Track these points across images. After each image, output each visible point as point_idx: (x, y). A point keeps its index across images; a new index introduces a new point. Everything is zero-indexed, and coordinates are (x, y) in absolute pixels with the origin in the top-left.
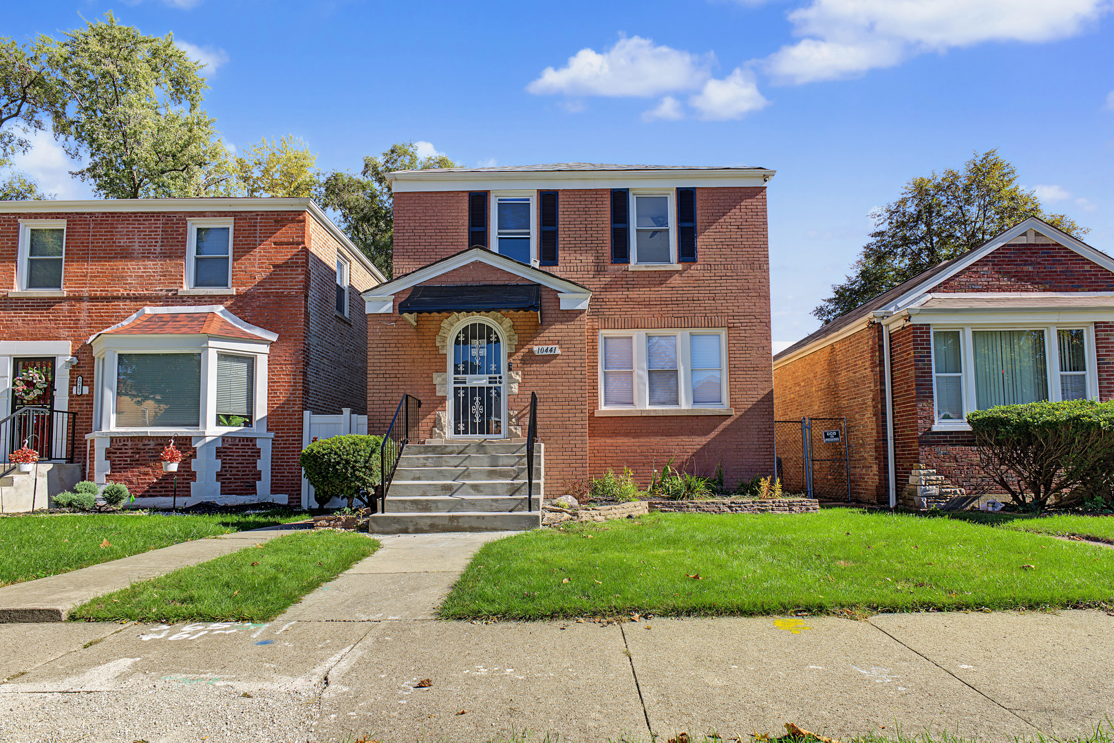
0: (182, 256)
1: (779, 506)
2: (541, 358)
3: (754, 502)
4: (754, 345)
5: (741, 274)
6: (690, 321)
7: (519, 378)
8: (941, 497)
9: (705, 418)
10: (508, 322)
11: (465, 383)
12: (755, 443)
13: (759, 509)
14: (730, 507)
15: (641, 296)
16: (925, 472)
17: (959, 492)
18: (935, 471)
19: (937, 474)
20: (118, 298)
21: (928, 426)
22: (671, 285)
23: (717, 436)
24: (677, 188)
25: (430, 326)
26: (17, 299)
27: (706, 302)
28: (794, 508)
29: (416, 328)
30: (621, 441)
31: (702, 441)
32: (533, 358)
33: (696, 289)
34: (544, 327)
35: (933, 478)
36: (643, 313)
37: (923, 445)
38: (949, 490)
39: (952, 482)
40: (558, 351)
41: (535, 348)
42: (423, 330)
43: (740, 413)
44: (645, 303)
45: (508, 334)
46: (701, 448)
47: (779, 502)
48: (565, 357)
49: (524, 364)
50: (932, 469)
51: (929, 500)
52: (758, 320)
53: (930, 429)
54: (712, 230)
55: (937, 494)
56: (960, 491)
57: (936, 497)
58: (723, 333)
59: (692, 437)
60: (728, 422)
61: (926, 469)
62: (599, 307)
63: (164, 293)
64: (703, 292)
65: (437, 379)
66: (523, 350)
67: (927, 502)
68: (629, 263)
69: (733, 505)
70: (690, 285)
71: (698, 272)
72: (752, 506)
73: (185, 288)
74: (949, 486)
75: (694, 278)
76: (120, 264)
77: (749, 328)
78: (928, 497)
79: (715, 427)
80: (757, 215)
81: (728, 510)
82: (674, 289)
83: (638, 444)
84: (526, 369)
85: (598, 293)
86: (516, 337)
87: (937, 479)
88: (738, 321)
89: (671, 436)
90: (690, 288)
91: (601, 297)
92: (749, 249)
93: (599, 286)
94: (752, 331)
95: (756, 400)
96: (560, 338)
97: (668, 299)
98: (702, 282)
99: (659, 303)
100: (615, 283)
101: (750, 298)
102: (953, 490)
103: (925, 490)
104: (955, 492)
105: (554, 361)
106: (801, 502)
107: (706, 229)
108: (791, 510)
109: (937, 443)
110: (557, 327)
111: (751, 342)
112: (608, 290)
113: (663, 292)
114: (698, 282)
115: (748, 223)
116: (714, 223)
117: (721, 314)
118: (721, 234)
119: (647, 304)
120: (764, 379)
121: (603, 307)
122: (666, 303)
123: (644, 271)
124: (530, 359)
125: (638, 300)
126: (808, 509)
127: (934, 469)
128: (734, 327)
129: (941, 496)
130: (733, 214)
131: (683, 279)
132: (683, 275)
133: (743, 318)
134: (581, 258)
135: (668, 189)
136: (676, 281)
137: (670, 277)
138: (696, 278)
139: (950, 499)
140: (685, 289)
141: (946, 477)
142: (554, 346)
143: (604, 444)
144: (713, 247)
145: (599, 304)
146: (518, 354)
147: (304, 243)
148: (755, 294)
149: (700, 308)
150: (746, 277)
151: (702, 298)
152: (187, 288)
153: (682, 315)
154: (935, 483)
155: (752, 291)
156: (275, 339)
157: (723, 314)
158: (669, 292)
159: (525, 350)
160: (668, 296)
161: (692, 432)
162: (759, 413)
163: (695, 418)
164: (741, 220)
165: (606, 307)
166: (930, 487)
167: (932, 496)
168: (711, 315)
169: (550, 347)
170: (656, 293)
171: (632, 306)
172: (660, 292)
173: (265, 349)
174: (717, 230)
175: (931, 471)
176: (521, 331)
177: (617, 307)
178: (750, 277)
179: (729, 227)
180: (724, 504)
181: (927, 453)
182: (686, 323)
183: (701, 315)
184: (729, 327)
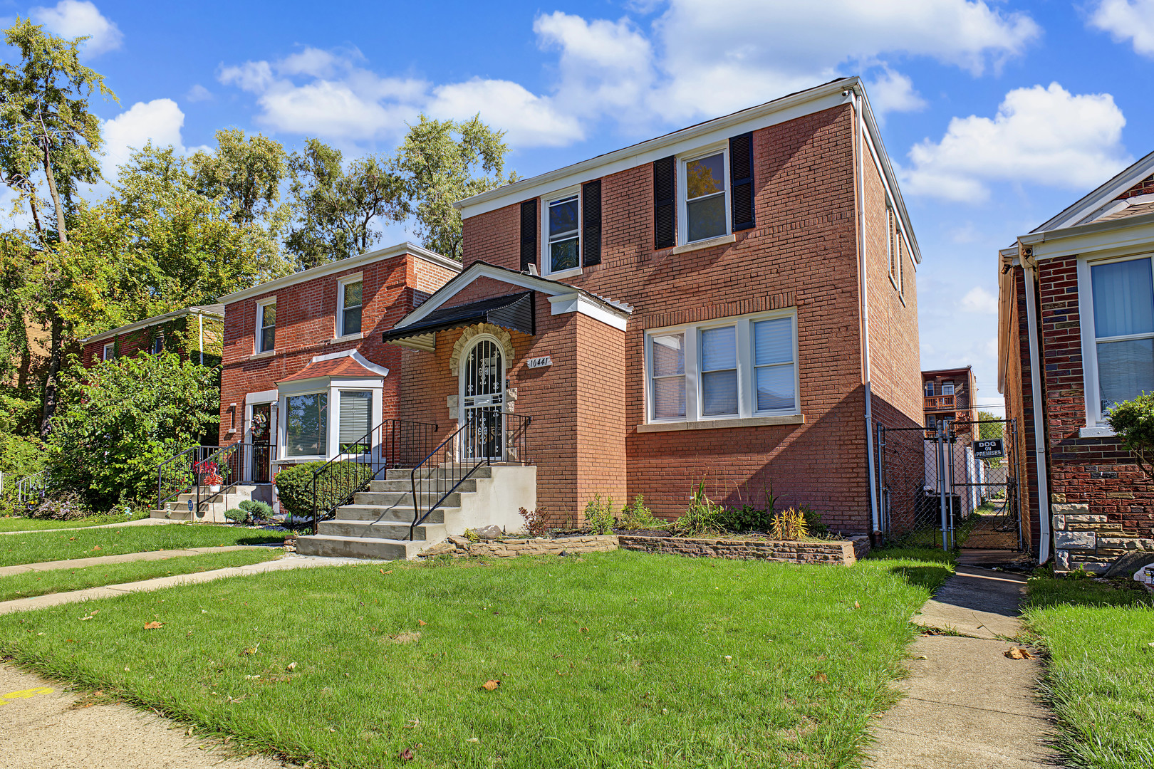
0: (334, 311)
1: (783, 551)
2: (534, 372)
3: (747, 544)
4: (832, 326)
5: (814, 231)
6: (747, 304)
7: (514, 396)
8: (1101, 552)
9: (767, 429)
10: (506, 336)
11: (472, 404)
12: (836, 461)
13: (753, 554)
14: (715, 549)
15: (688, 283)
16: (1066, 507)
17: (1139, 545)
18: (1086, 506)
19: (1090, 512)
20: (300, 352)
21: (1072, 429)
22: (725, 263)
23: (783, 451)
24: (730, 139)
25: (446, 350)
26: (255, 360)
27: (767, 277)
28: (805, 556)
29: (435, 352)
30: (666, 461)
31: (765, 459)
32: (528, 372)
33: (755, 262)
34: (538, 337)
35: (1080, 518)
36: (691, 303)
37: (1062, 461)
38: (1117, 541)
39: (1124, 526)
40: (550, 363)
41: (529, 361)
42: (440, 354)
43: (815, 421)
44: (693, 290)
45: (506, 349)
46: (762, 469)
47: (784, 546)
48: (557, 369)
49: (519, 380)
50: (1081, 502)
51: (1074, 557)
52: (840, 290)
53: (1076, 434)
54: (773, 182)
55: (1091, 545)
56: (1144, 543)
57: (1088, 552)
58: (793, 313)
59: (751, 454)
60: (798, 432)
61: (1067, 503)
62: (643, 303)
63: (323, 344)
64: (763, 264)
65: (450, 402)
66: (519, 365)
67: (1070, 560)
68: (674, 245)
69: (719, 546)
70: (747, 259)
71: (756, 239)
72: (745, 549)
73: (336, 337)
74: (1116, 533)
75: (751, 249)
76: (301, 325)
77: (825, 303)
78: (1071, 550)
79: (780, 440)
80: (837, 145)
81: (713, 552)
82: (727, 267)
83: (686, 464)
84: (521, 385)
85: (642, 287)
86: (513, 351)
87: (1091, 521)
88: (810, 296)
89: (724, 453)
90: (746, 263)
91: (645, 291)
92: (825, 195)
93: (642, 279)
94: (831, 307)
95: (837, 400)
96: (552, 347)
97: (720, 281)
98: (762, 251)
99: (709, 287)
100: (659, 272)
101: (827, 261)
102: (1126, 541)
103: (1066, 539)
104: (1131, 545)
105: (547, 374)
106: (816, 546)
107: (767, 182)
108: (800, 558)
109: (1092, 459)
110: (549, 335)
111: (830, 321)
112: (652, 282)
113: (715, 273)
114: (757, 252)
115: (824, 160)
116: (778, 170)
117: (787, 290)
118: (786, 183)
119: (695, 291)
120: (848, 372)
121: (647, 302)
122: (718, 286)
123: (692, 252)
124: (525, 374)
125: (685, 288)
126: (826, 558)
127: (1085, 502)
128: (804, 304)
129: (1099, 550)
130: (803, 152)
131: (737, 252)
132: (738, 248)
133: (817, 290)
134: (624, 250)
135: (720, 143)
136: (730, 256)
137: (723, 253)
138: (756, 248)
139: (1120, 557)
140: (740, 264)
141: (1111, 517)
142: (545, 357)
143: (647, 465)
144: (777, 203)
145: (643, 299)
146: (515, 369)
147: (405, 283)
148: (836, 255)
149: (760, 286)
150: (822, 234)
151: (762, 273)
152: (337, 338)
153: (738, 299)
154: (1086, 526)
155: (831, 251)
156: (385, 374)
157: (790, 290)
158: (722, 272)
159: (520, 365)
160: (720, 277)
161: (750, 449)
162: (842, 419)
163: (754, 429)
164: (813, 158)
165: (650, 302)
166: (1075, 533)
167: (1081, 550)
168: (774, 292)
169: (542, 358)
170: (706, 275)
171: (678, 297)
172: (710, 274)
173: (380, 383)
174: (782, 179)
175: (1078, 506)
176: (518, 345)
177: (662, 300)
178: (826, 233)
179: (797, 171)
180: (707, 544)
181: (1070, 475)
182: (743, 308)
183: (761, 295)
184: (799, 306)
